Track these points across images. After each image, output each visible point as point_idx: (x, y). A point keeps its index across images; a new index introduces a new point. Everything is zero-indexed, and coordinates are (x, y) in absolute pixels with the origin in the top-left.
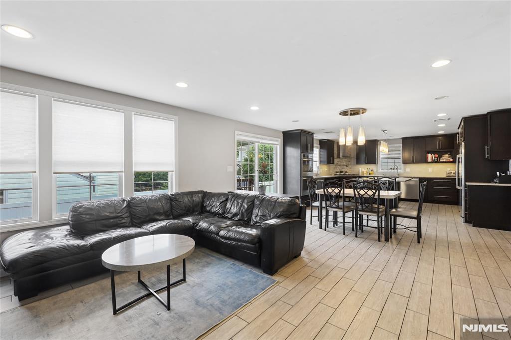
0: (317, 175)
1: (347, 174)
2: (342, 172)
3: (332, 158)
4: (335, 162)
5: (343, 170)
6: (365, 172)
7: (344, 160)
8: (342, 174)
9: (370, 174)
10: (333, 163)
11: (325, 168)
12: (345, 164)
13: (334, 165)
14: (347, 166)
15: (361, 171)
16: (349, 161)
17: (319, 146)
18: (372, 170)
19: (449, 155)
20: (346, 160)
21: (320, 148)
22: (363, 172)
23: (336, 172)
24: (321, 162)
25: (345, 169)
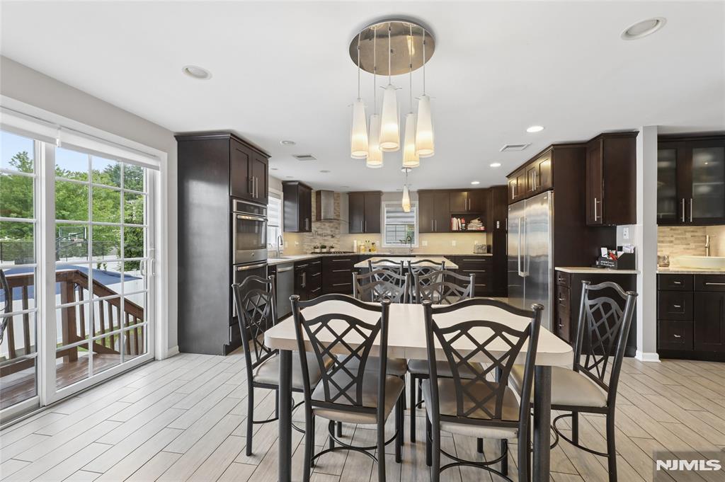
0: (277, 255)
1: (333, 250)
2: (324, 247)
3: (307, 220)
4: (314, 228)
5: (326, 244)
6: (362, 247)
7: (327, 224)
8: (324, 250)
9: (370, 250)
10: (310, 230)
11: (294, 240)
12: (329, 232)
13: (310, 234)
14: (333, 237)
15: (355, 246)
16: (337, 228)
17: (282, 194)
18: (373, 244)
19: (479, 220)
20: (332, 224)
21: (285, 198)
22: (359, 248)
23: (315, 248)
24: (285, 227)
25: (329, 242)
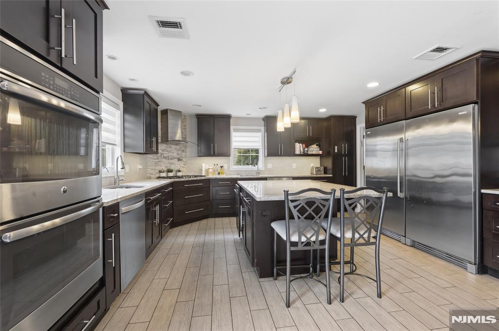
0: (115, 183)
1: (180, 174)
2: (171, 171)
3: (154, 139)
4: (160, 151)
5: (172, 167)
6: (211, 171)
7: (173, 147)
8: (171, 174)
9: (219, 174)
10: (157, 152)
11: (136, 163)
12: (175, 155)
13: (155, 156)
14: (179, 160)
15: (204, 169)
16: (183, 151)
17: (121, 104)
18: (221, 167)
20: (178, 147)
21: (125, 111)
22: (207, 171)
23: (160, 172)
24: (125, 147)
25: (176, 165)
